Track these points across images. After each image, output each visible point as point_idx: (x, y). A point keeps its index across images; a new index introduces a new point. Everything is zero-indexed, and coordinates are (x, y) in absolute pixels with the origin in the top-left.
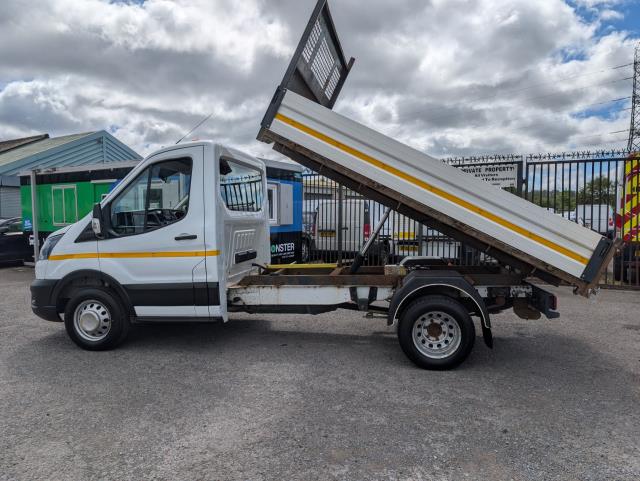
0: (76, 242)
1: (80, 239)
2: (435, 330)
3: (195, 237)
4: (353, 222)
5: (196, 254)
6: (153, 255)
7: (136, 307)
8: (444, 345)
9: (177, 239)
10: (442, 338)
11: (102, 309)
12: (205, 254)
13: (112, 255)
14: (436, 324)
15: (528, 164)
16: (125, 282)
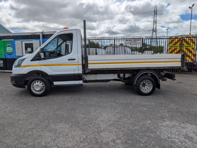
0: (31, 61)
1: (33, 60)
2: (144, 85)
3: (75, 59)
5: (75, 65)
6: (60, 65)
7: (54, 82)
8: (146, 89)
9: (69, 60)
10: (146, 87)
11: (41, 83)
12: (78, 65)
13: (45, 65)
14: (144, 83)
15: (145, 39)
16: (50, 74)
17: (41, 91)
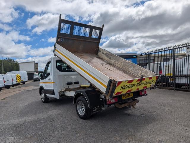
4: (156, 70)
7: (46, 94)
9: (49, 79)
16: (45, 89)
17: (43, 99)
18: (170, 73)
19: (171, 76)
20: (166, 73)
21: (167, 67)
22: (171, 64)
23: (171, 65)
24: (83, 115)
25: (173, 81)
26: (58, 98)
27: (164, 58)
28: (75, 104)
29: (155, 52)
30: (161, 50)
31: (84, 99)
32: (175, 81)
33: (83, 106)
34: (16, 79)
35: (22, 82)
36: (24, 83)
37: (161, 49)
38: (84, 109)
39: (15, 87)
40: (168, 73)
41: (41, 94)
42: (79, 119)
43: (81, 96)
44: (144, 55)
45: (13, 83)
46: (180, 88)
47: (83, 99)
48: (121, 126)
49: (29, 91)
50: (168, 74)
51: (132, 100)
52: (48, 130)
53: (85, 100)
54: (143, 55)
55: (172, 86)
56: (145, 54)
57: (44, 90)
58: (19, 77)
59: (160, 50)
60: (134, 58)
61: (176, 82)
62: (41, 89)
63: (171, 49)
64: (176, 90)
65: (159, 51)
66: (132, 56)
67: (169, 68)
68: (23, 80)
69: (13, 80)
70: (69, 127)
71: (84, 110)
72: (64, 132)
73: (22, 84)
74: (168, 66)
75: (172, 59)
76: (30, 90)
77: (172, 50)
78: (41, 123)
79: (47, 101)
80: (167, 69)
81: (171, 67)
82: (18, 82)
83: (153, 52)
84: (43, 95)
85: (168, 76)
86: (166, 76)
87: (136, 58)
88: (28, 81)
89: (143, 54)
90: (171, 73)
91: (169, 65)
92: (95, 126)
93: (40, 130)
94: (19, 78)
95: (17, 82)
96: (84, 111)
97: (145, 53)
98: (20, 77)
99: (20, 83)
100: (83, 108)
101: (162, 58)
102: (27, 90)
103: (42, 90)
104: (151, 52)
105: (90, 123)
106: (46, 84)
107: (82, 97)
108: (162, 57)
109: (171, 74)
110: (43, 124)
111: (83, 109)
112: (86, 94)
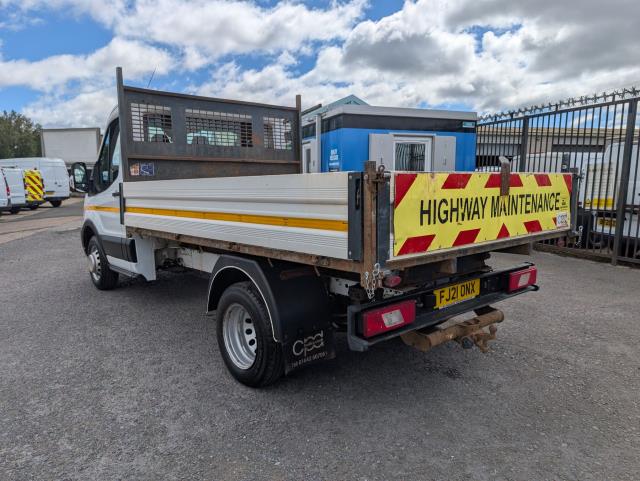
16: (100, 233)
17: (98, 274)
18: (603, 197)
19: (609, 208)
20: (589, 197)
21: (595, 170)
22: (614, 160)
23: (614, 167)
24: (246, 367)
25: (613, 229)
26: (151, 276)
27: (556, 143)
28: (214, 312)
29: (553, 109)
30: (578, 105)
31: (254, 299)
32: (620, 229)
33: (251, 326)
34: (25, 187)
35: (47, 199)
36: (56, 202)
37: (581, 101)
38: (253, 336)
39: (22, 214)
40: (596, 197)
41: (88, 252)
42: (230, 381)
43: (240, 281)
44: (506, 121)
45: (9, 200)
46: (630, 255)
47: (251, 295)
48: (425, 441)
49: (60, 233)
50: (595, 202)
51: (476, 311)
52: (71, 440)
53: (256, 303)
54: (502, 122)
55: (597, 248)
56: (509, 117)
57: (99, 237)
58: (36, 180)
59: (574, 102)
60: (467, 130)
61: (625, 233)
62: (89, 232)
63: (623, 102)
64: (620, 263)
65: (571, 106)
66: (461, 121)
67: (605, 177)
68: (52, 192)
69: (8, 190)
70: (174, 429)
71: (252, 342)
72: (141, 463)
73: (50, 205)
74: (602, 170)
75: (623, 143)
76: (67, 232)
77: (627, 105)
78: (52, 393)
79: (109, 280)
80: (594, 179)
81: (613, 172)
82: (33, 197)
83: (546, 110)
84: (94, 256)
85: (595, 207)
86: (588, 208)
87: (473, 131)
88: (71, 196)
89: (503, 118)
90: (610, 197)
91: (606, 167)
92: (299, 428)
93: (32, 437)
94: (35, 183)
95: (30, 199)
96: (253, 348)
97: (511, 114)
98: (42, 181)
99: (41, 203)
100: (249, 332)
101: (550, 143)
102: (54, 229)
103: (90, 237)
104: (538, 112)
105: (277, 409)
106: (105, 213)
107: (243, 284)
108: (550, 139)
109: (610, 202)
110: (57, 402)
111: (249, 338)
112: (263, 277)
